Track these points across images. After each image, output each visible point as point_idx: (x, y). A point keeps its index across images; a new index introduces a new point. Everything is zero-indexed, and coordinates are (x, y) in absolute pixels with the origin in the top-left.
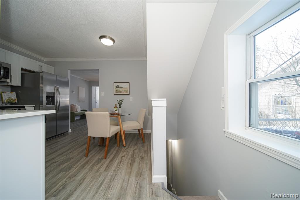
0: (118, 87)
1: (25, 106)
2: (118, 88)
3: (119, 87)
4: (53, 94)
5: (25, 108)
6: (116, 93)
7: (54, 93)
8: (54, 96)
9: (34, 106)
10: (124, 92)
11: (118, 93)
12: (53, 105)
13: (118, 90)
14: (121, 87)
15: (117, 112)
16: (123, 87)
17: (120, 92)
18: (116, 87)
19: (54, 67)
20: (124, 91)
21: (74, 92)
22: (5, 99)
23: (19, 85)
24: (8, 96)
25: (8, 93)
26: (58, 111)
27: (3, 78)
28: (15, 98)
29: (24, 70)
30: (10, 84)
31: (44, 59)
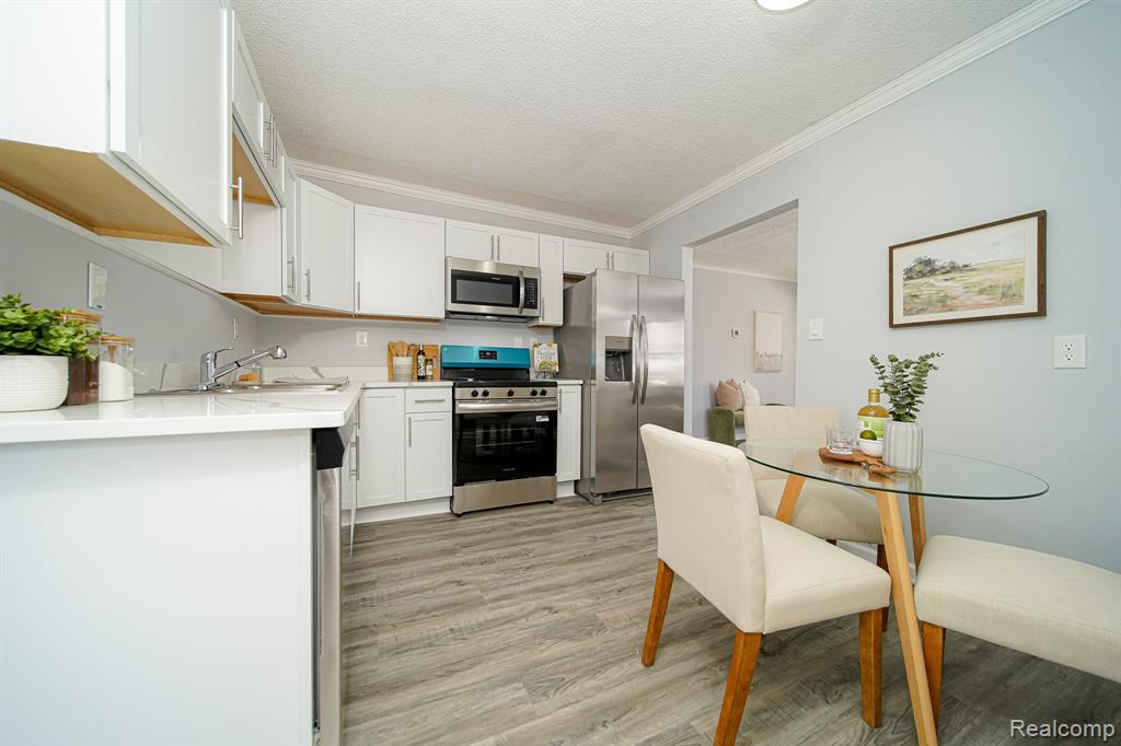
0: (927, 268)
1: (559, 382)
2: (923, 275)
3: (933, 272)
4: (627, 342)
5: (559, 387)
6: (907, 312)
7: (631, 339)
8: (630, 352)
9: (581, 382)
10: (983, 298)
11: (922, 311)
12: (627, 383)
13: (926, 292)
14: (953, 268)
15: (871, 447)
16: (974, 264)
17: (944, 302)
18: (910, 274)
19: (647, 252)
20: (981, 292)
21: (737, 333)
22: (537, 361)
23: (560, 322)
24: (544, 354)
25: (544, 345)
26: (642, 403)
27: (525, 306)
28: (555, 359)
29: (568, 278)
30: (541, 322)
31: (626, 233)
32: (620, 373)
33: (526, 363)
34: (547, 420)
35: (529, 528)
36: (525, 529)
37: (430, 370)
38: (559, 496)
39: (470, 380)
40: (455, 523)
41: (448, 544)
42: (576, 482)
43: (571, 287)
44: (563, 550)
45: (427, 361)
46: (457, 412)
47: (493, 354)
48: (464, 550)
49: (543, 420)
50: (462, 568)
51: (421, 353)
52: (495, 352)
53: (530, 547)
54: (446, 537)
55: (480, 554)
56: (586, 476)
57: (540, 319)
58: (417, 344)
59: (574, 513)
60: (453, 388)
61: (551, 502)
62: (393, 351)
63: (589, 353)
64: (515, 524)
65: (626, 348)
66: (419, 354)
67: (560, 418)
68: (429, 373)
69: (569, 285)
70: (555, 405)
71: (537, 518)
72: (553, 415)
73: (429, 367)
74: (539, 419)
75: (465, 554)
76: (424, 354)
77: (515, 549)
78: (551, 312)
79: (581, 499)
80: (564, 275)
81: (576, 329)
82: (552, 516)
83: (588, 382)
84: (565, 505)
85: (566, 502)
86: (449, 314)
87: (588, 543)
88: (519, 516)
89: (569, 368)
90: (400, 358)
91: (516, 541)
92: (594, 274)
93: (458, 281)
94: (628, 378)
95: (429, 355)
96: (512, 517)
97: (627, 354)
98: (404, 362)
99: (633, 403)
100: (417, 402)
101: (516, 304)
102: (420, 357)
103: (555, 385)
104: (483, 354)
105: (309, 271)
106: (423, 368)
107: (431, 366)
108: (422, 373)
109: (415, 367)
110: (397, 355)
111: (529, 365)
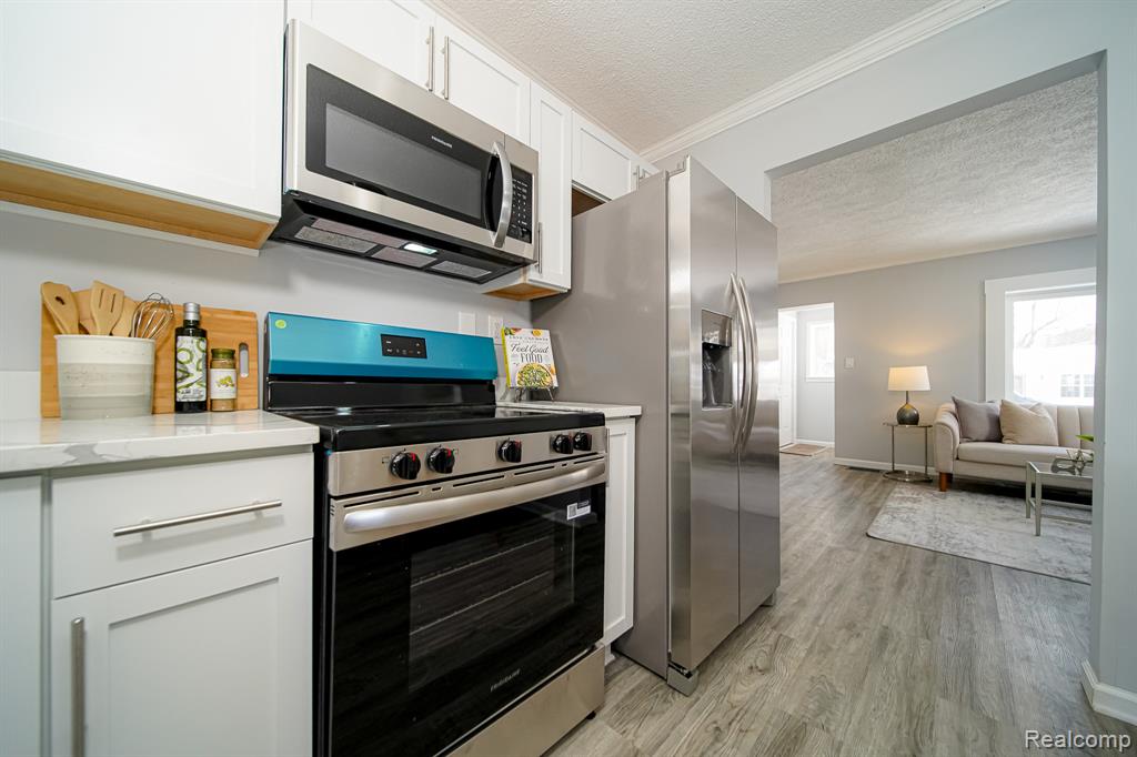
5: (608, 425)
22: (512, 364)
23: (564, 282)
24: (527, 350)
25: (525, 332)
27: (508, 230)
28: (548, 361)
30: (531, 277)
33: (488, 368)
34: (588, 510)
37: (223, 383)
39: (344, 411)
45: (213, 356)
46: (337, 544)
47: (415, 345)
51: (196, 329)
52: (422, 341)
57: (533, 268)
58: (176, 300)
60: (320, 453)
62: (63, 317)
66: (180, 332)
67: (610, 503)
68: (221, 392)
73: (219, 374)
76: (202, 334)
80: (573, 193)
86: (301, 208)
95: (220, 338)
98: (114, 356)
101: (489, 219)
102: (187, 342)
104: (393, 342)
106: (197, 375)
107: (229, 373)
108: (192, 391)
109: (166, 370)
110: (83, 330)
111: (496, 374)
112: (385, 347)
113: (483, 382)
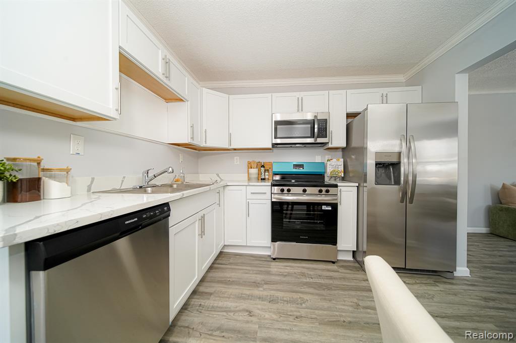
1: (340, 184)
4: (396, 156)
5: (340, 188)
7: (400, 153)
8: (399, 163)
9: (357, 184)
12: (396, 187)
19: (420, 88)
22: (329, 170)
23: (344, 145)
24: (334, 165)
25: (334, 160)
26: (411, 202)
27: (318, 137)
28: (341, 168)
29: (350, 116)
30: (330, 146)
31: (401, 78)
32: (390, 179)
33: (324, 171)
34: (330, 209)
35: (311, 280)
36: (308, 280)
37: (267, 175)
38: (339, 258)
39: (293, 181)
40: (269, 263)
41: (259, 278)
42: (354, 252)
43: (352, 121)
44: (328, 309)
45: (265, 171)
46: (273, 200)
47: (301, 166)
48: (265, 286)
49: (327, 209)
50: (258, 301)
51: (263, 166)
52: (303, 165)
53: (306, 297)
54: (260, 273)
55: (272, 293)
56: (360, 249)
57: (330, 143)
58: (261, 162)
59: (348, 276)
61: (334, 263)
62: (250, 166)
63: (363, 165)
64: (303, 274)
65: (395, 160)
67: (339, 208)
68: (267, 177)
69: (350, 120)
70: (336, 200)
71: (320, 273)
72: (335, 207)
73: (267, 174)
74: (324, 208)
75: (264, 290)
76: (264, 167)
77: (295, 296)
78: (338, 138)
79: (357, 265)
80: (347, 114)
81: (355, 148)
82: (331, 274)
83: (362, 184)
84: (342, 266)
85: (345, 265)
86: (275, 145)
87: (351, 309)
88: (308, 268)
89: (351, 175)
90: (253, 169)
91: (298, 289)
92: (366, 109)
93: (278, 126)
94: (397, 182)
95: (266, 167)
96: (303, 267)
97: (396, 165)
98: (254, 171)
99: (402, 201)
100: (252, 193)
101: (313, 136)
102: (262, 168)
103: (336, 186)
104: (296, 166)
105: (206, 130)
106: (263, 174)
107: (268, 173)
108: (263, 177)
109: (259, 173)
110: (251, 168)
111: (325, 172)
112: (294, 167)
113: (322, 175)
